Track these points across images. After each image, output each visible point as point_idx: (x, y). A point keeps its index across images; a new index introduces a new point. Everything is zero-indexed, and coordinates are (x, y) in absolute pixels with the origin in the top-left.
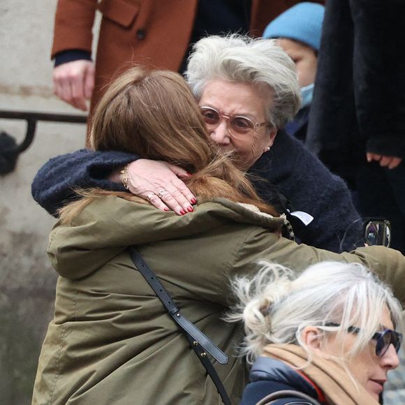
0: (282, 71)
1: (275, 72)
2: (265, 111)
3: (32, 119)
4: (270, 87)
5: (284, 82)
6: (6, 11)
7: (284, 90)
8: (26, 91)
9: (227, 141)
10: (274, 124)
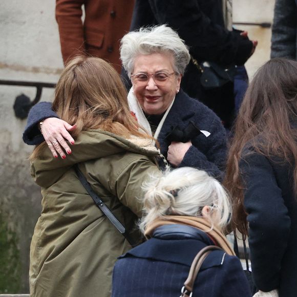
0: (175, 40)
1: (171, 42)
2: (172, 66)
3: (39, 86)
4: (171, 51)
5: (178, 46)
6: (24, 23)
7: (179, 51)
8: (36, 70)
9: (156, 88)
10: (179, 72)
